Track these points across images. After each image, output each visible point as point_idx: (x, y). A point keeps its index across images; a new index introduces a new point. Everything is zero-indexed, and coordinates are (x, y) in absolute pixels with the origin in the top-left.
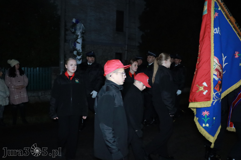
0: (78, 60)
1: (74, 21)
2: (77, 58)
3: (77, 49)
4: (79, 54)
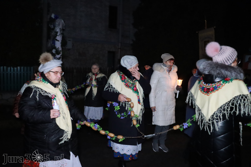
1: (53, 16)
2: (56, 57)
3: (56, 47)
4: (58, 52)
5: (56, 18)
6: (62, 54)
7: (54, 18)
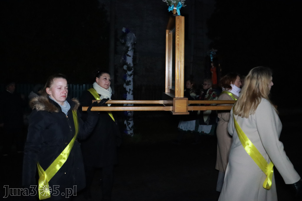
1: (124, 30)
2: (128, 74)
3: (127, 62)
4: (129, 69)
5: (127, 31)
7: (125, 32)
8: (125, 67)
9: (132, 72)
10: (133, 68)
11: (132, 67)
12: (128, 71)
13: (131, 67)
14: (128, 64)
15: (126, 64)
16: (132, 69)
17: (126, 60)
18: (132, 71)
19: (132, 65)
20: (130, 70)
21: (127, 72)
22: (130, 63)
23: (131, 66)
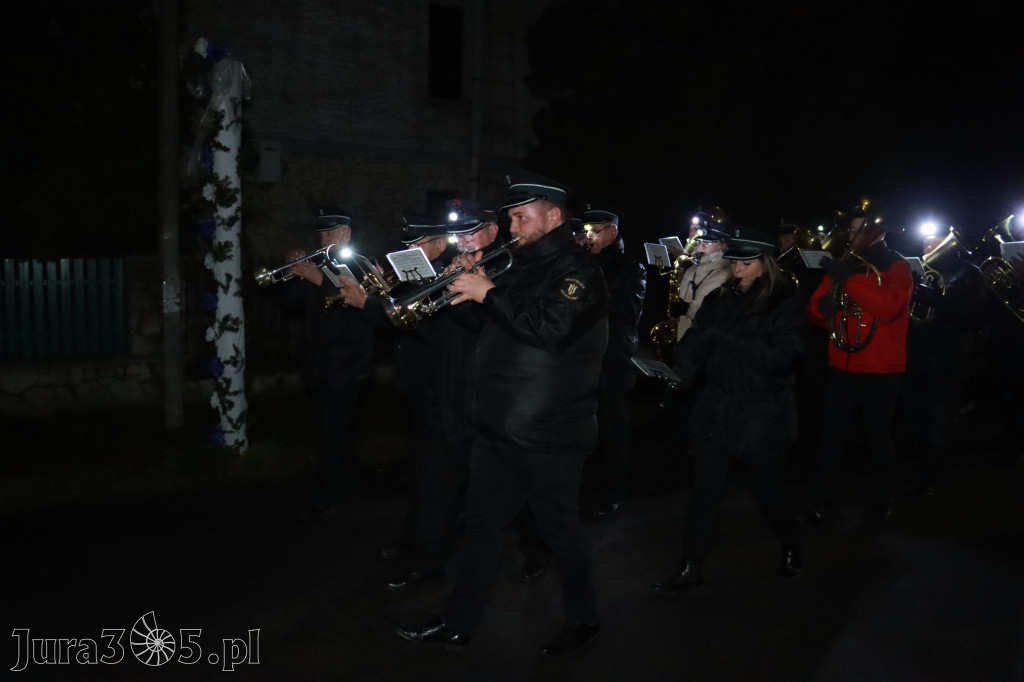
0: (224, 222)
2: (218, 217)
3: (216, 174)
4: (224, 197)
6: (243, 204)
8: (208, 192)
9: (237, 211)
10: (238, 196)
11: (236, 191)
12: (218, 206)
13: (230, 190)
14: (218, 178)
15: (212, 178)
16: (235, 200)
17: (212, 163)
18: (235, 206)
19: (235, 183)
20: (227, 204)
21: (216, 211)
22: (227, 177)
23: (232, 186)
